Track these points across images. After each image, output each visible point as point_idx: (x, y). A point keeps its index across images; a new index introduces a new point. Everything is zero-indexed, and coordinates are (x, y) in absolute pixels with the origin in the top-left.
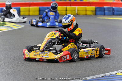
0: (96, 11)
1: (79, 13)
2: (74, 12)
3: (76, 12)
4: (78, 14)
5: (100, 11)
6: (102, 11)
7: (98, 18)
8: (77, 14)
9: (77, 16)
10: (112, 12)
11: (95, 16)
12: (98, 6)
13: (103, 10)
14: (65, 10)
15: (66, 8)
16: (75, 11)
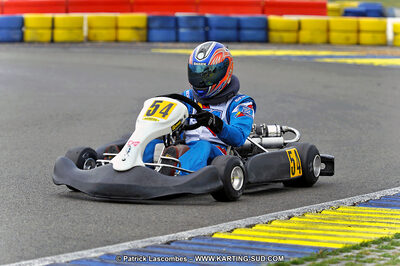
0: (148, 28)
1: (95, 36)
2: (77, 31)
3: (85, 33)
4: (92, 38)
5: (161, 28)
6: (168, 28)
7: (154, 51)
8: (88, 40)
9: (88, 44)
10: (201, 31)
11: (146, 45)
12: (155, 14)
13: (172, 24)
14: (50, 25)
15: (53, 20)
16: (81, 28)
